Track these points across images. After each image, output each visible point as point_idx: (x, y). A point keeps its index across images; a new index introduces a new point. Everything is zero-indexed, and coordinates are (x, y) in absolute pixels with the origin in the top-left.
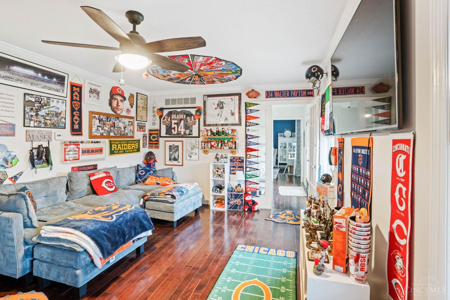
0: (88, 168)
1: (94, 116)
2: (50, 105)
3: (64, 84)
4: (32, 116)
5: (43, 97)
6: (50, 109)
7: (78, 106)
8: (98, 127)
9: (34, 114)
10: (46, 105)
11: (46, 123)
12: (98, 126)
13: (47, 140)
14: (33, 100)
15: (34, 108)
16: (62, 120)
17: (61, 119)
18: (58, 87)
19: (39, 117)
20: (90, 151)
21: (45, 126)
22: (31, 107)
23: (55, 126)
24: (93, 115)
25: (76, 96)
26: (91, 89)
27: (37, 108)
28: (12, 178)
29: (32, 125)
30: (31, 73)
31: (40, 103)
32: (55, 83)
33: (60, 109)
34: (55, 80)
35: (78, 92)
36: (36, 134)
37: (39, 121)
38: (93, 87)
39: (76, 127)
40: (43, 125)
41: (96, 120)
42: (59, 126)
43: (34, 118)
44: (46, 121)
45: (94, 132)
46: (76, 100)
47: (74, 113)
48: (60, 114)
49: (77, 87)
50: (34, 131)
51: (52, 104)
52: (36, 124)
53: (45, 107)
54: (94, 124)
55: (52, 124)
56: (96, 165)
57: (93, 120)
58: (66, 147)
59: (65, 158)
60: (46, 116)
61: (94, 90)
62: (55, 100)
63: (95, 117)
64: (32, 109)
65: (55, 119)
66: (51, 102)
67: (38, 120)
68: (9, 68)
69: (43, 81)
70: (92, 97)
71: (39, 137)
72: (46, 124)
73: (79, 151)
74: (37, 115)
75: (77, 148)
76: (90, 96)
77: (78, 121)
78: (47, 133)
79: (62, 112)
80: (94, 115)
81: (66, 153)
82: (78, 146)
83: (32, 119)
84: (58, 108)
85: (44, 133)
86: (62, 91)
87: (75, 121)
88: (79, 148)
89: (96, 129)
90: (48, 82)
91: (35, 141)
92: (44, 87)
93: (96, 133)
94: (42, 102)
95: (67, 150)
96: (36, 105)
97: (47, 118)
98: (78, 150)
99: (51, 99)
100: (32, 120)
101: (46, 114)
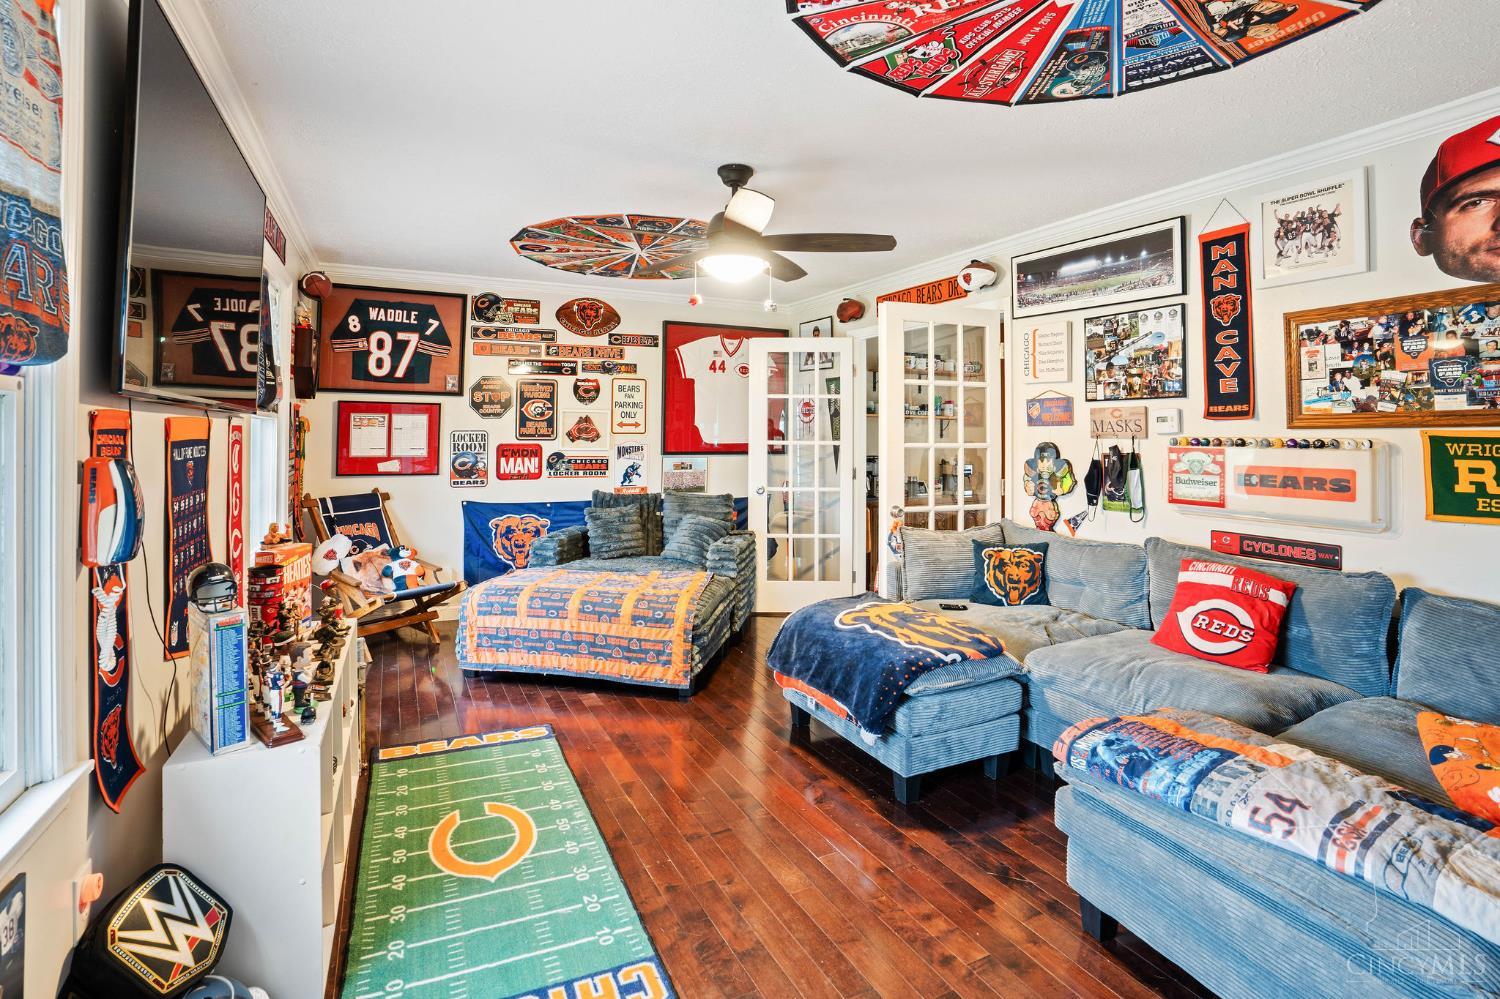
0: (1289, 551)
1: (1310, 333)
2: (1137, 332)
3: (1171, 254)
4: (1099, 372)
5: (1119, 317)
6: (1138, 346)
7: (1234, 310)
8: (1338, 377)
9: (1102, 366)
10: (1127, 337)
11: (1131, 386)
12: (1334, 372)
13: (1130, 434)
14: (1100, 330)
15: (1103, 350)
16: (1172, 370)
17: (1169, 368)
18: (1154, 271)
19: (1115, 371)
20: (1279, 480)
21: (1129, 394)
22: (1096, 351)
23: (1154, 392)
24: (1303, 328)
25: (1225, 275)
26: (1281, 222)
27: (1108, 348)
28: (1069, 521)
29: (1100, 396)
30: (1091, 264)
31: (1115, 334)
32: (1146, 265)
33: (1167, 336)
34: (1144, 254)
35: (1230, 259)
36: (1108, 418)
37: (1115, 383)
38: (1292, 211)
39: (1229, 385)
40: (1123, 394)
41: (1320, 347)
42: (1164, 392)
43: (1105, 378)
44: (1129, 380)
45: (1314, 402)
46: (1225, 290)
47: (1219, 338)
48: (1166, 351)
49: (1222, 241)
50: (1104, 409)
51: (1143, 329)
52: (1109, 393)
53: (1126, 342)
54: (1310, 365)
55: (1147, 388)
56: (1336, 550)
57: (1304, 350)
58: (1174, 456)
59: (1171, 492)
60: (1130, 367)
61: (1299, 219)
62: (1151, 314)
63: (1313, 335)
64: (1099, 355)
65: (1154, 369)
66: (1140, 323)
67: (1112, 380)
68: (1055, 275)
69: (1117, 271)
70: (1293, 253)
71: (1116, 427)
72: (1130, 389)
73: (1222, 475)
74: (1110, 366)
75: (1214, 462)
76: (1280, 254)
77: (1235, 366)
78: (1132, 414)
79: (1170, 344)
80: (1312, 327)
81: (1175, 475)
82: (1219, 458)
83: (1101, 379)
84: (1160, 336)
85: (1126, 415)
86: (1166, 279)
87: (1221, 367)
88: (1222, 465)
89: (1326, 383)
90: (1128, 269)
91: (1106, 436)
92: (1122, 288)
93: (1325, 405)
94: (1119, 331)
95: (1177, 467)
96: (1106, 343)
97: (1134, 371)
98: (1217, 469)
99: (1140, 314)
100: (1100, 383)
101: (1130, 359)
